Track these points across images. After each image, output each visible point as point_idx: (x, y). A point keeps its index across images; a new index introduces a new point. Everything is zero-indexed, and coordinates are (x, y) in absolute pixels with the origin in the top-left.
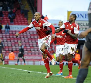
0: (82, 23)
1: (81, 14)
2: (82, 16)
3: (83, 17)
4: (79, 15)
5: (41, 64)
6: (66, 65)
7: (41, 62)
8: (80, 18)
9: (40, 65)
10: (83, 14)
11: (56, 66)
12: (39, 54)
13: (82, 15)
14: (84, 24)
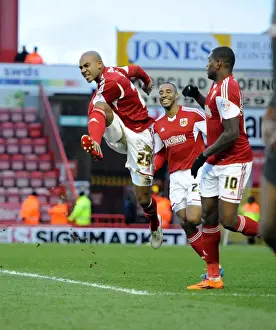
0: (171, 79)
1: (169, 45)
2: (173, 49)
3: (176, 54)
4: (163, 45)
5: (14, 240)
6: (112, 241)
7: (13, 232)
8: (166, 58)
9: (9, 240)
10: (178, 43)
11: (71, 244)
12: (7, 200)
13: (175, 47)
14: (179, 81)
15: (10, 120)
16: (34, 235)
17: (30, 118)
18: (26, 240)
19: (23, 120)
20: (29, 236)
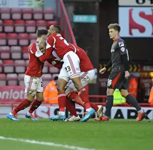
15: (33, 19)
16: (52, 112)
17: (49, 16)
18: (45, 116)
19: (43, 19)
20: (48, 113)
